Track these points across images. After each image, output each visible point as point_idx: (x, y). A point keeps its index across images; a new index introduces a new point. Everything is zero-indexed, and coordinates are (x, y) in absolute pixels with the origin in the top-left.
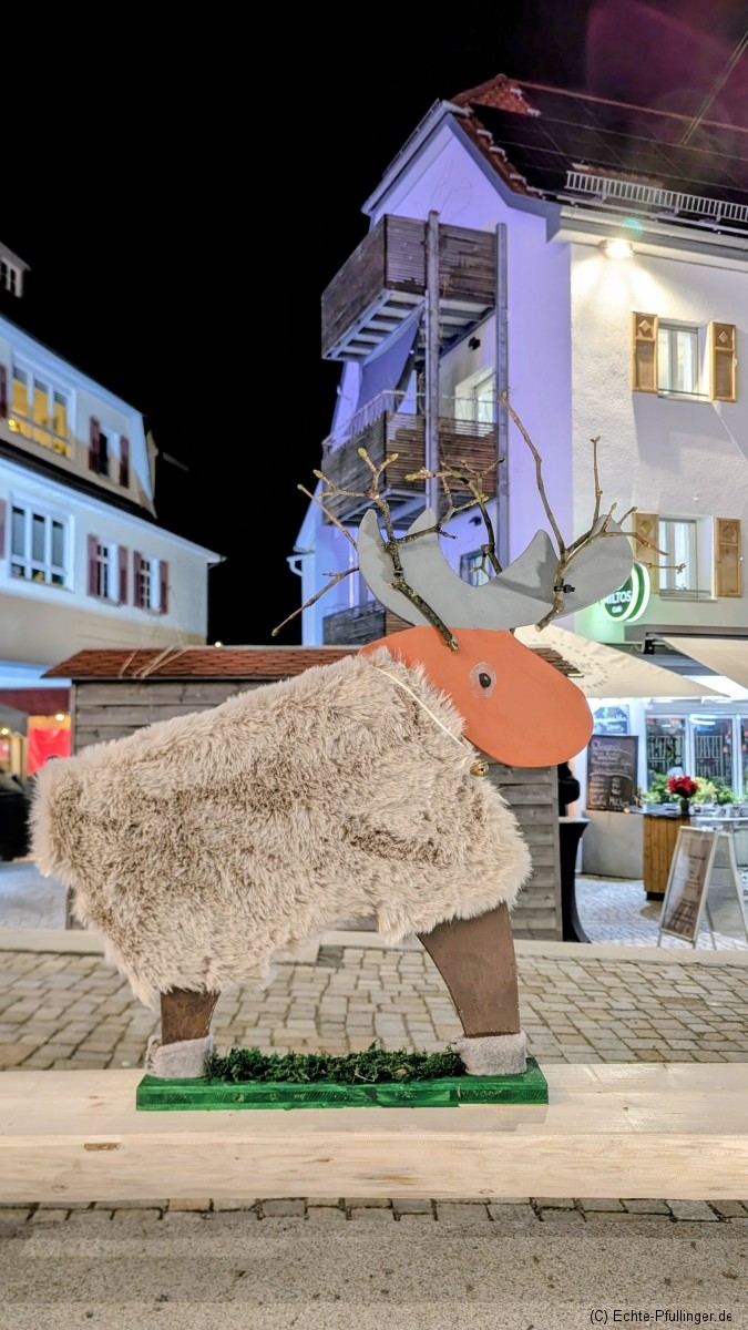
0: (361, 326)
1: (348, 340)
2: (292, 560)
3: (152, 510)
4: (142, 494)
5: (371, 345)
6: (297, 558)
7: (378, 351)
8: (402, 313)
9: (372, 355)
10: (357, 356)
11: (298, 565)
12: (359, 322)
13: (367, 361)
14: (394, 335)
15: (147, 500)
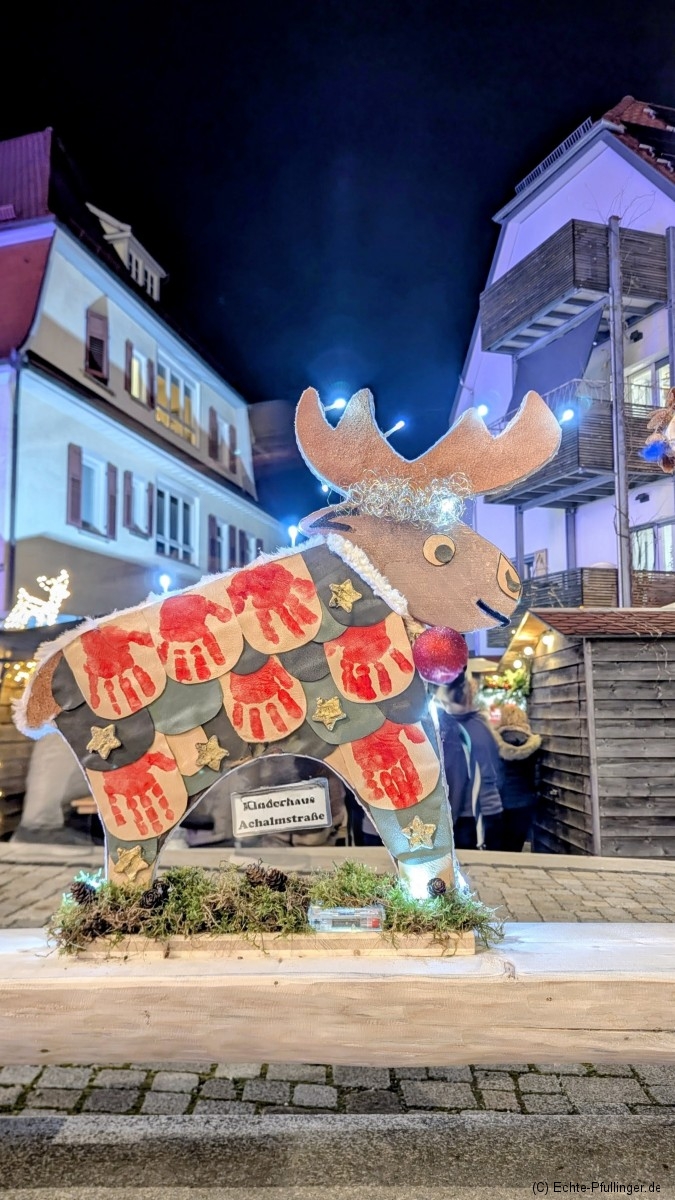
0: (534, 321)
1: (514, 334)
3: (253, 493)
4: (245, 478)
5: (531, 339)
7: (538, 345)
8: (576, 309)
9: (528, 349)
10: (512, 350)
12: (531, 319)
13: (522, 355)
14: (560, 329)
15: (250, 483)
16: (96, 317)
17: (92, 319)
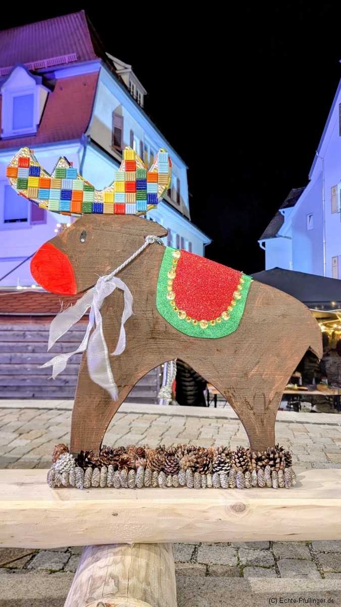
2: (260, 242)
3: (189, 216)
6: (263, 241)
11: (264, 244)
15: (187, 210)
16: (117, 116)
17: (116, 117)
